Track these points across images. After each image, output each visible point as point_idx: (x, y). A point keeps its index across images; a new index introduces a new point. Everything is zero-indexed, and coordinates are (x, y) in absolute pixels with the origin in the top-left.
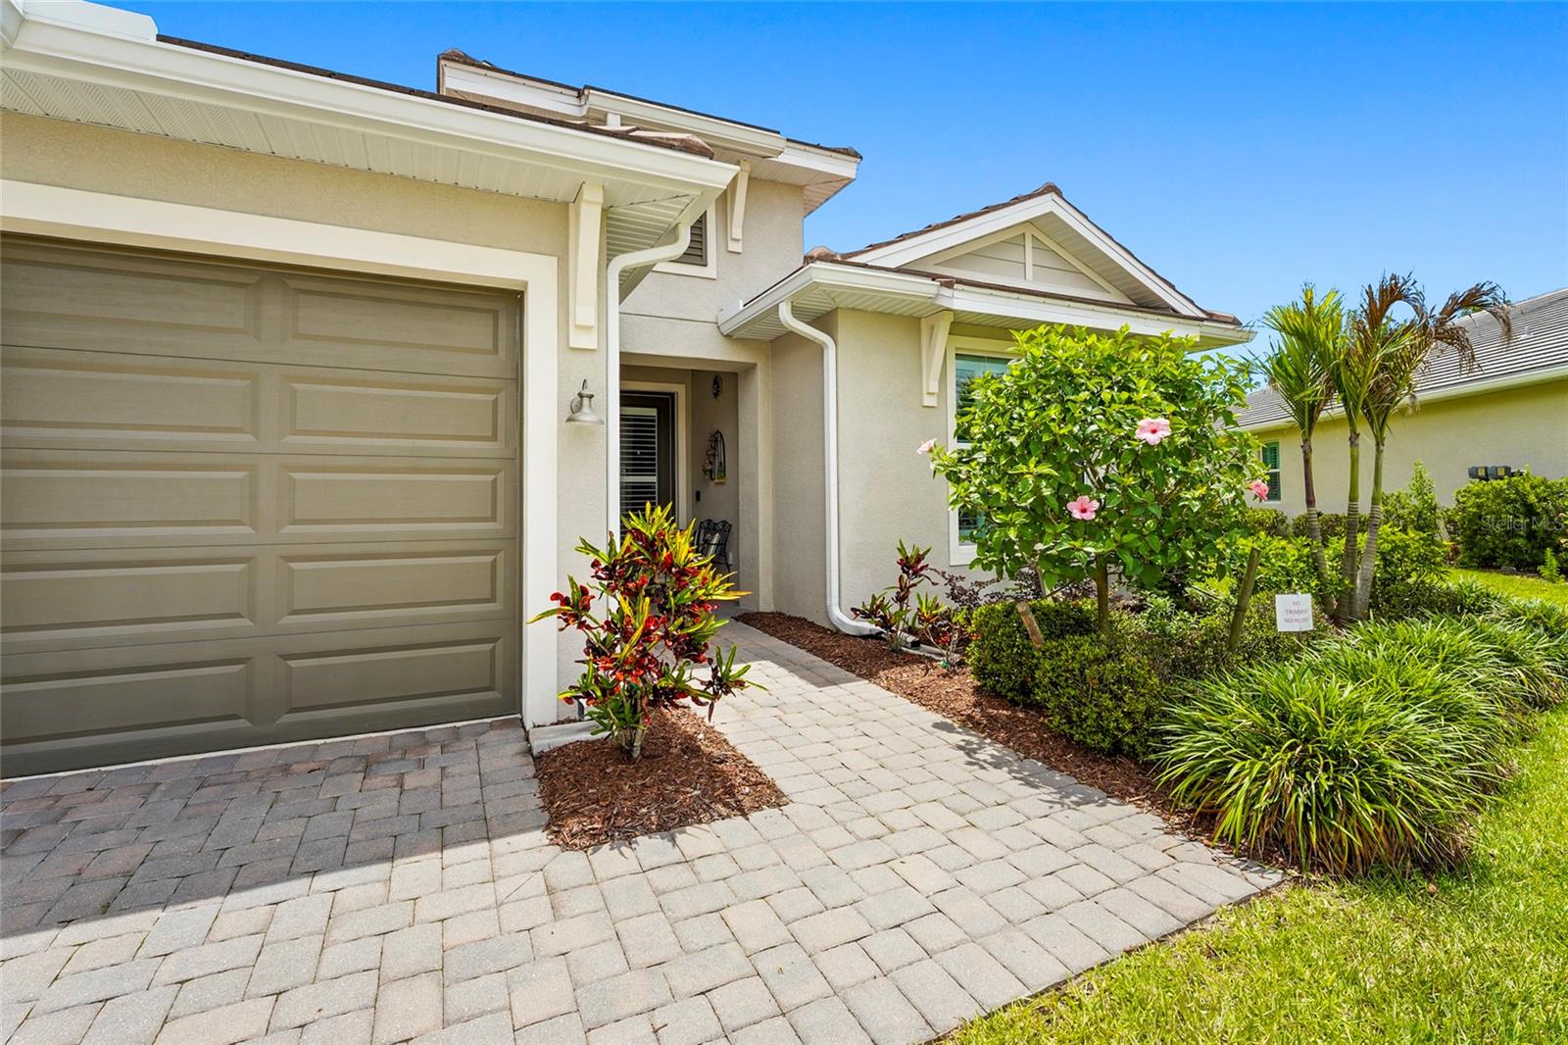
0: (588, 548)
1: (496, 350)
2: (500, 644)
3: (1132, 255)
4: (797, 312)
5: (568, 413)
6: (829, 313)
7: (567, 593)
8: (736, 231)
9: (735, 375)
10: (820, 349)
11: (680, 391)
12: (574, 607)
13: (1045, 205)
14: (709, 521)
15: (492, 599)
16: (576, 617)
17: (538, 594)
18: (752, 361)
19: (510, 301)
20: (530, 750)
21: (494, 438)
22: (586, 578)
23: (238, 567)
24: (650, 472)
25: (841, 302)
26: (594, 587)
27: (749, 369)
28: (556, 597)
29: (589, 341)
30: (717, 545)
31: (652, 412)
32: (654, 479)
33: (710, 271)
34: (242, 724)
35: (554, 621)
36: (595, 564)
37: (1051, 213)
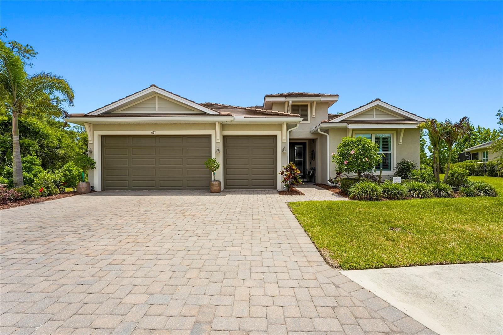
0: (283, 167)
1: (274, 143)
2: (274, 180)
3: (402, 110)
4: (321, 130)
5: (282, 151)
6: (328, 130)
7: (281, 171)
8: (314, 114)
9: (315, 139)
10: (326, 136)
11: (307, 142)
12: (282, 173)
13: (377, 103)
14: (312, 168)
15: (273, 175)
16: (283, 174)
17: (278, 172)
18: (317, 137)
19: (275, 137)
20: (278, 191)
21: (273, 154)
22: (283, 170)
23: (247, 169)
24: (301, 158)
25: (330, 128)
26: (285, 171)
27: (317, 139)
28: (280, 172)
29: (285, 141)
30: (312, 172)
31: (302, 146)
32: (302, 160)
33: (309, 122)
34: (248, 186)
35: (280, 174)
36: (284, 168)
37: (378, 104)
